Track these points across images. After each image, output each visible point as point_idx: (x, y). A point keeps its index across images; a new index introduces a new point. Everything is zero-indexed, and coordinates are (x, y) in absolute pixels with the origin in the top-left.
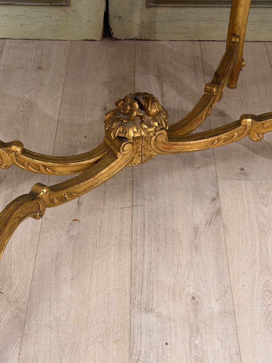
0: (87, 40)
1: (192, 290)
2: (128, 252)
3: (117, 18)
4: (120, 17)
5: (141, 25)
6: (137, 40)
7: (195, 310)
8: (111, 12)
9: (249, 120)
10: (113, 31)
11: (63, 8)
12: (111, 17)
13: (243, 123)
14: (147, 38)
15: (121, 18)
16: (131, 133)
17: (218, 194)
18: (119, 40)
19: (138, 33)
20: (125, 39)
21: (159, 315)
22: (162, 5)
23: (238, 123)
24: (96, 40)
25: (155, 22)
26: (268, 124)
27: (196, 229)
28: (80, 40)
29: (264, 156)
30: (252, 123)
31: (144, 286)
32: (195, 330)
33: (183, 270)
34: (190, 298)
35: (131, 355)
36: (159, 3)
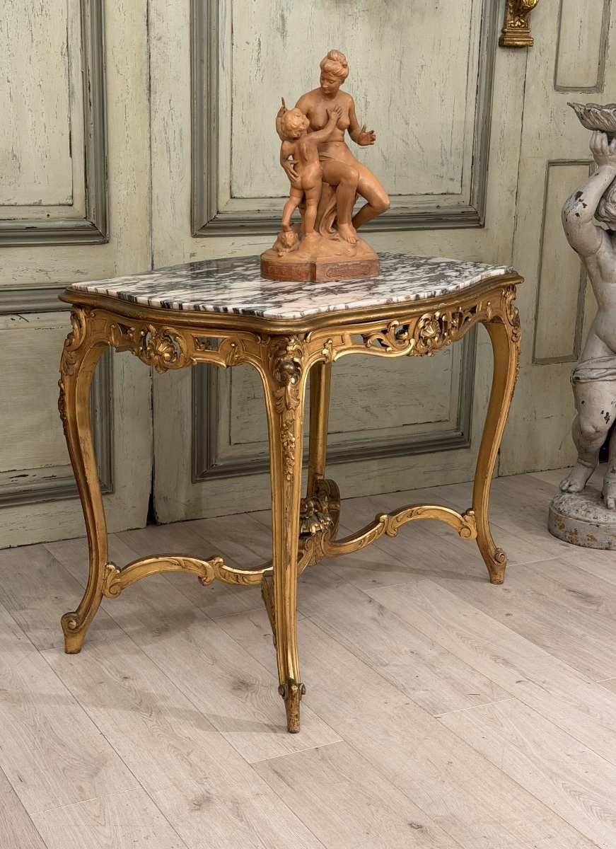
0: (131, 530)
1: (406, 649)
2: (334, 641)
3: (163, 500)
4: (165, 498)
5: (187, 503)
6: (183, 521)
7: (420, 658)
8: (156, 494)
9: (385, 516)
10: (158, 515)
11: (107, 496)
12: (156, 500)
13: (381, 520)
14: (193, 518)
15: (167, 498)
16: (314, 530)
17: (370, 598)
18: (164, 524)
19: (183, 513)
20: (171, 523)
21: (396, 666)
22: (208, 478)
23: (377, 521)
24: (140, 529)
25: (201, 498)
26: (401, 517)
27: (374, 619)
28: (123, 531)
29: (384, 571)
30: (388, 518)
31: (367, 654)
32: (432, 667)
33: (388, 641)
34: (410, 654)
35: (396, 687)
36: (205, 477)
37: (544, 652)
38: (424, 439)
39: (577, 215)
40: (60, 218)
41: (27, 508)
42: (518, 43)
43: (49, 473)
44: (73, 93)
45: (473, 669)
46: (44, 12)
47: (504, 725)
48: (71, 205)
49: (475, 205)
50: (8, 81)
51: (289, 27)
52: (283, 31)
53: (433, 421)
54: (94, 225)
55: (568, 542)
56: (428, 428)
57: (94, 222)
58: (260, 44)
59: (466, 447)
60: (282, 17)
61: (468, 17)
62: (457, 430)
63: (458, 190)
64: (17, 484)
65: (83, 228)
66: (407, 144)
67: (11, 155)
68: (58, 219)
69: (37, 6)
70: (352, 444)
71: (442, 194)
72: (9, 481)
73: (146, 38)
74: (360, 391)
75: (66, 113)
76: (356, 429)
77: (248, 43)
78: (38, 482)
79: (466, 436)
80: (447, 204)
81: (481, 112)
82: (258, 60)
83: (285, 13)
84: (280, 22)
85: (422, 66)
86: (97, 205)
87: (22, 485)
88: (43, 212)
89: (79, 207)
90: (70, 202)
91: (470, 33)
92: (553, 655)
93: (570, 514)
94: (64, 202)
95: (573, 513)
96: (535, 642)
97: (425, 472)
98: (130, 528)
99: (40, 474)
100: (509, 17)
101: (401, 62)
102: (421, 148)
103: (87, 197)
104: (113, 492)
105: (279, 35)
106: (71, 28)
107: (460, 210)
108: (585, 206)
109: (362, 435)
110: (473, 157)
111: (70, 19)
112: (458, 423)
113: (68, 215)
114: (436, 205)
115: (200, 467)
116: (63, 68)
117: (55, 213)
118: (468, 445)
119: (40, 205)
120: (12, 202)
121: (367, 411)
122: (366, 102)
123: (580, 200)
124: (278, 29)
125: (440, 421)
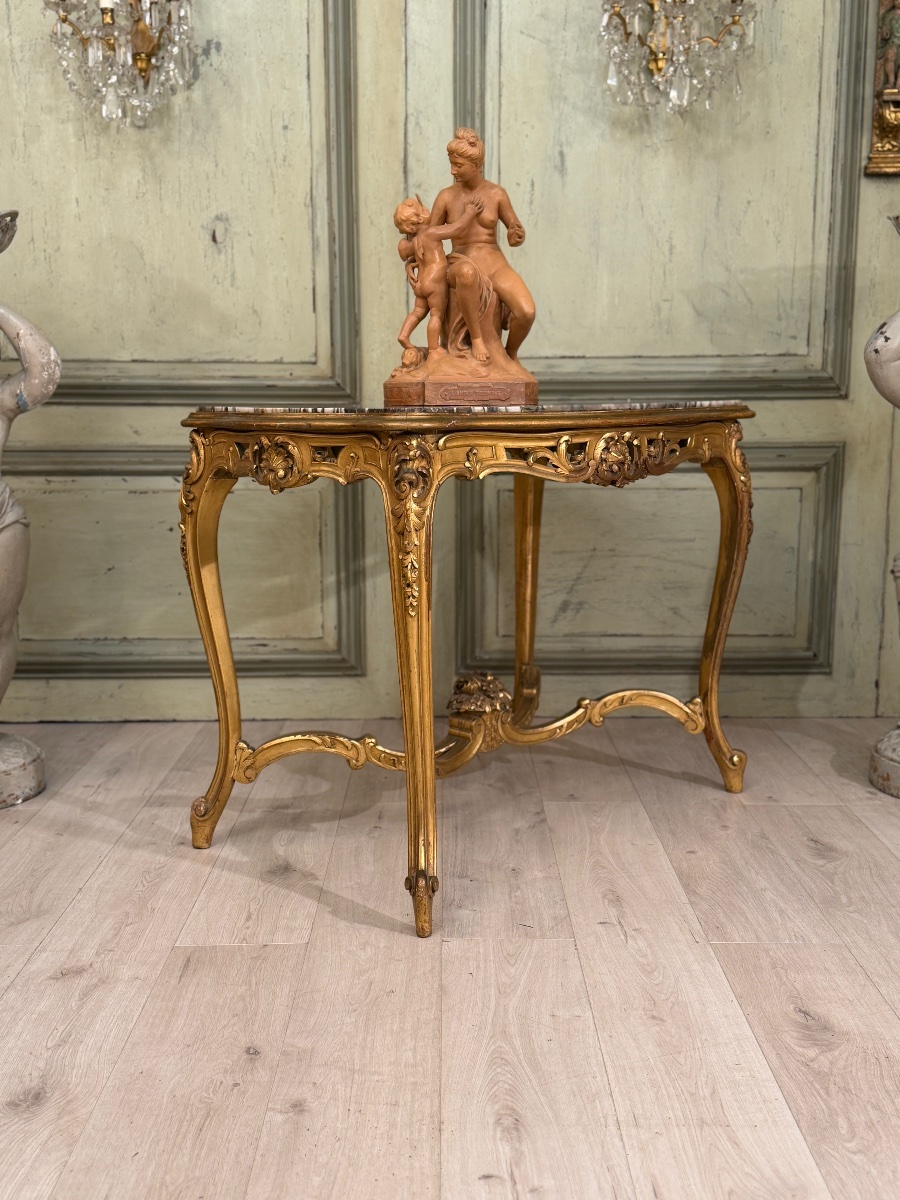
0: (385, 718)
1: (512, 866)
7: (516, 877)
11: (358, 679)
17: (543, 810)
21: (474, 880)
27: (517, 831)
28: (376, 719)
32: (515, 888)
33: (502, 854)
34: (509, 871)
37: (684, 898)
38: (756, 655)
39: (876, 351)
40: (303, 377)
41: (271, 680)
42: (888, 170)
43: (290, 645)
44: (318, 246)
45: (564, 900)
46: (287, 163)
47: (517, 965)
48: (315, 363)
49: (830, 370)
50: (249, 235)
51: (569, 163)
52: (562, 169)
53: (769, 633)
54: (338, 385)
55: (880, 790)
56: (765, 643)
57: (339, 381)
58: (533, 185)
59: (825, 673)
60: (561, 154)
61: (813, 142)
62: (808, 649)
63: (803, 350)
64: (257, 653)
65: (328, 387)
66: (727, 294)
67: (251, 312)
68: (301, 378)
69: (280, 157)
70: (657, 652)
71: (780, 355)
72: (249, 649)
73: (402, 186)
74: (665, 588)
75: (308, 266)
76: (660, 633)
77: (518, 184)
78: (279, 653)
79: (821, 659)
80: (787, 368)
81: (836, 254)
82: (531, 202)
83: (566, 150)
84: (558, 159)
85: (749, 202)
86: (343, 364)
87: (262, 655)
88: (285, 370)
89: (324, 365)
90: (313, 360)
91: (817, 160)
92: (691, 903)
93: (885, 753)
94: (307, 359)
95: (889, 753)
96: (686, 886)
97: (764, 699)
98: (383, 715)
99: (281, 645)
100: (875, 139)
101: (719, 199)
102: (749, 300)
103: (333, 356)
104: (363, 675)
105: (557, 176)
106: (317, 178)
107: (806, 375)
108: (887, 339)
109: (670, 642)
110: (826, 311)
111: (315, 168)
112: (810, 639)
113: (313, 373)
114: (771, 368)
115: (464, 658)
116: (306, 219)
117: (298, 371)
118: (827, 670)
119: (280, 362)
120: (252, 359)
121: (675, 613)
122: (672, 248)
123: (882, 333)
124: (556, 167)
125: (781, 636)
